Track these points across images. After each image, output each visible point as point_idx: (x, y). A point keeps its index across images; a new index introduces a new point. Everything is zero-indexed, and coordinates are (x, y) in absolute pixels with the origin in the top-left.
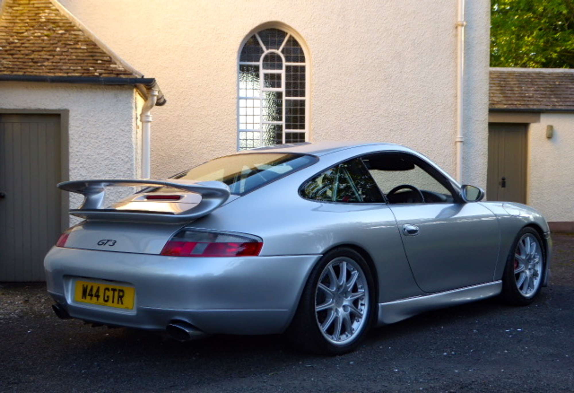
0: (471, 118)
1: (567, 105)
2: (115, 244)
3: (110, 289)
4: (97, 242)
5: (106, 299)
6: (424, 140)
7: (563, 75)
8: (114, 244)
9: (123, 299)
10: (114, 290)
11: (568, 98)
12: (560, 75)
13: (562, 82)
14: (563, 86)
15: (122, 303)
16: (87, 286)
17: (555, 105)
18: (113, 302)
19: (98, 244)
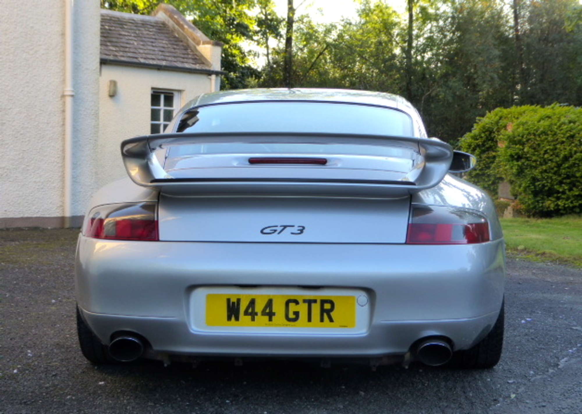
0: (80, 65)
1: (129, 57)
2: (304, 231)
3: (301, 301)
4: (261, 229)
5: (291, 316)
6: (22, 91)
7: (108, 18)
8: (302, 231)
9: (332, 314)
10: (310, 302)
11: (126, 47)
12: (106, 18)
13: (112, 26)
14: (114, 32)
15: (331, 320)
16: (239, 300)
17: (116, 56)
18: (310, 320)
19: (262, 232)
